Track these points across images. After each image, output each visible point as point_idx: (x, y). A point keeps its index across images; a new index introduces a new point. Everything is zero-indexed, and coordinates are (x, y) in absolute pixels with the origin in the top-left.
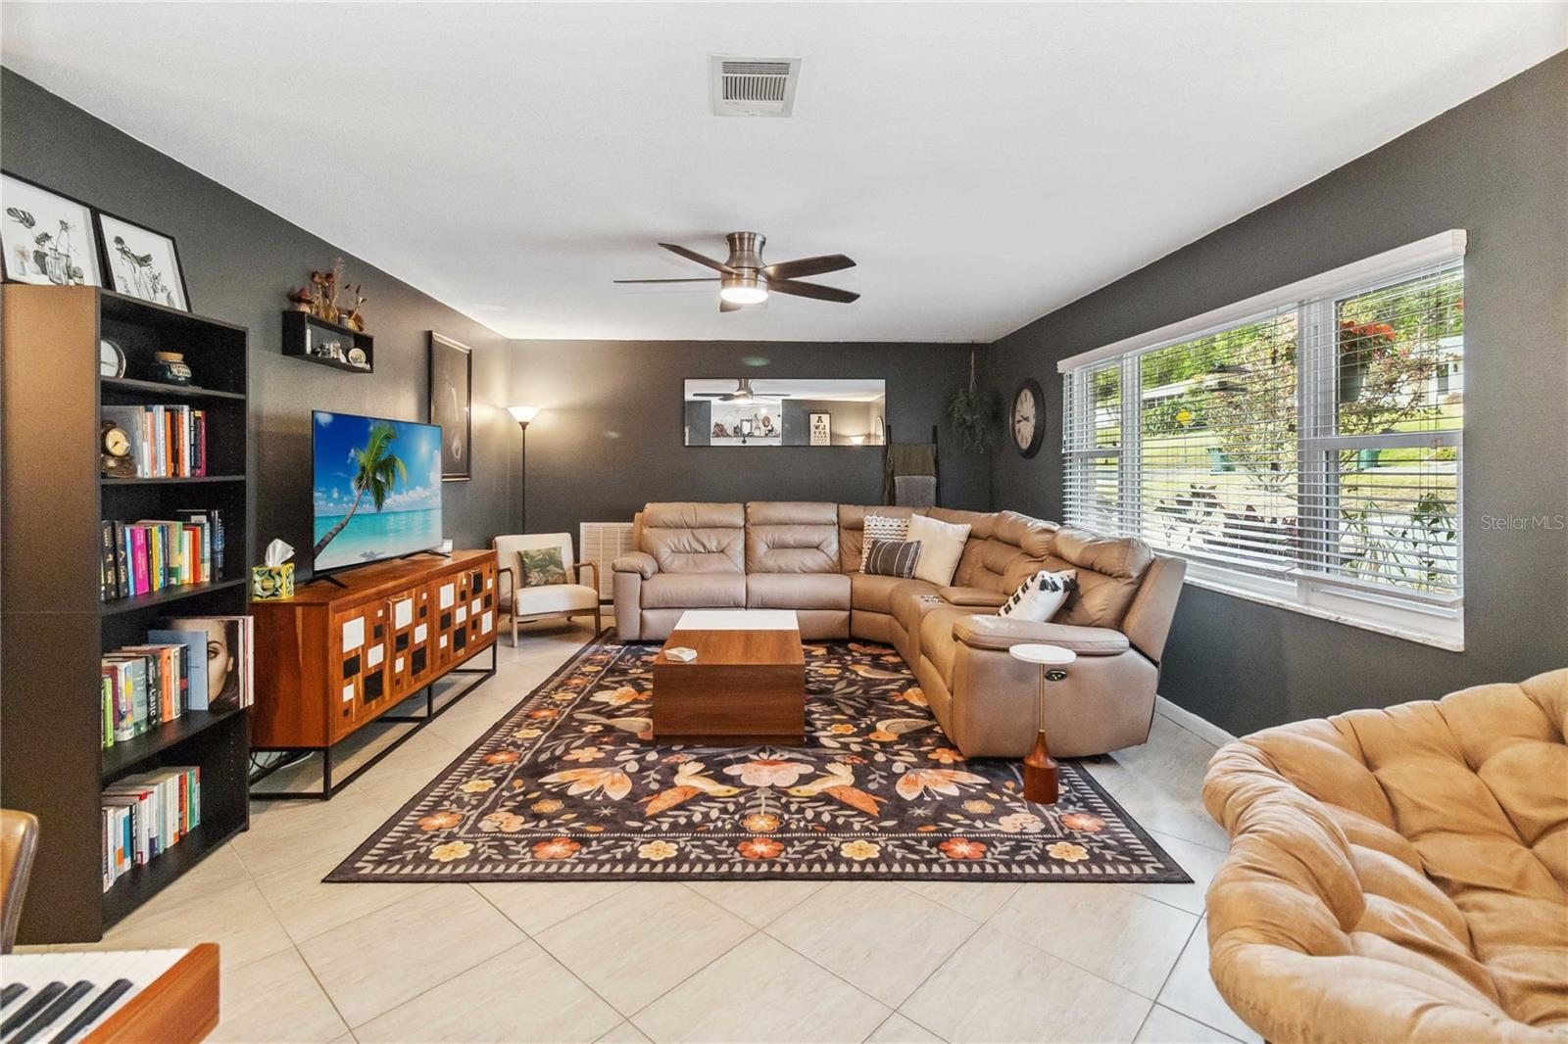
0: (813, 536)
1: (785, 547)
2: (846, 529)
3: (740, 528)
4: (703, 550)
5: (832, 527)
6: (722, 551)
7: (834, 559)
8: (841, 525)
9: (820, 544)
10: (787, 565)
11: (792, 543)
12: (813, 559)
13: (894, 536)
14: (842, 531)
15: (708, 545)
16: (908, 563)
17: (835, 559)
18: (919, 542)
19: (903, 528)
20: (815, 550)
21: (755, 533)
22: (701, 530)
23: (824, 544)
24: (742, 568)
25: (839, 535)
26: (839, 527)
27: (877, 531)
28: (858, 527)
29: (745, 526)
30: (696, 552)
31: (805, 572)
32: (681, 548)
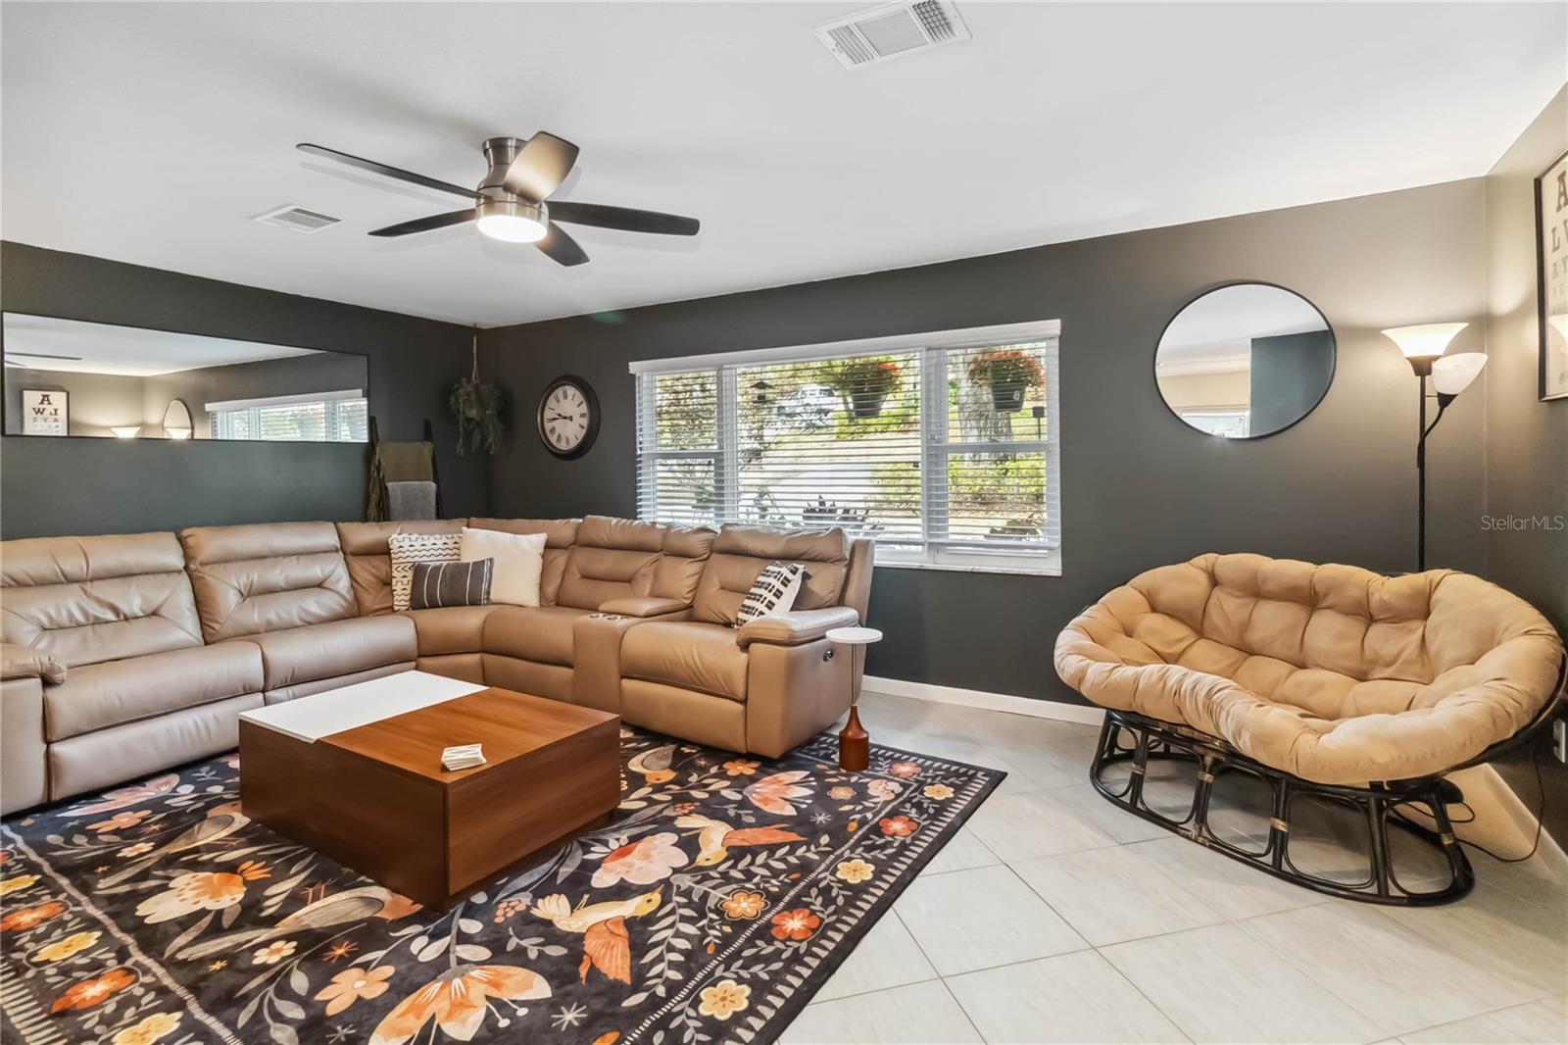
0: (314, 570)
1: (270, 591)
2: (354, 554)
3: (179, 572)
4: (111, 616)
5: (335, 555)
6: (154, 613)
7: (348, 596)
8: (348, 550)
9: (324, 581)
10: (280, 618)
11: (283, 585)
12: (315, 604)
13: (448, 557)
14: (350, 558)
15: (124, 608)
16: (484, 586)
17: (350, 597)
18: (491, 560)
19: (451, 546)
20: (318, 589)
21: (213, 577)
22: (97, 583)
23: (333, 579)
24: (198, 634)
25: (347, 564)
26: (344, 553)
27: (416, 553)
28: (383, 551)
29: (186, 568)
30: (98, 622)
31: (310, 624)
32: (65, 620)
